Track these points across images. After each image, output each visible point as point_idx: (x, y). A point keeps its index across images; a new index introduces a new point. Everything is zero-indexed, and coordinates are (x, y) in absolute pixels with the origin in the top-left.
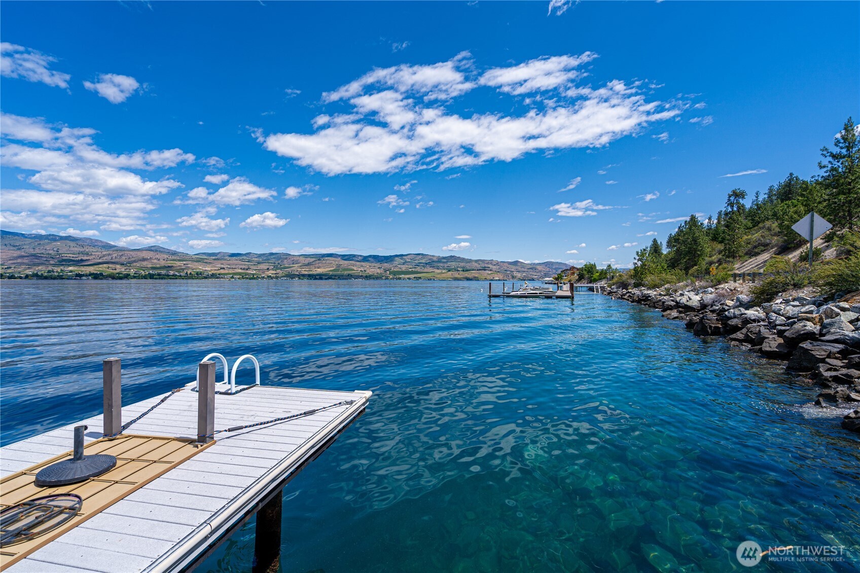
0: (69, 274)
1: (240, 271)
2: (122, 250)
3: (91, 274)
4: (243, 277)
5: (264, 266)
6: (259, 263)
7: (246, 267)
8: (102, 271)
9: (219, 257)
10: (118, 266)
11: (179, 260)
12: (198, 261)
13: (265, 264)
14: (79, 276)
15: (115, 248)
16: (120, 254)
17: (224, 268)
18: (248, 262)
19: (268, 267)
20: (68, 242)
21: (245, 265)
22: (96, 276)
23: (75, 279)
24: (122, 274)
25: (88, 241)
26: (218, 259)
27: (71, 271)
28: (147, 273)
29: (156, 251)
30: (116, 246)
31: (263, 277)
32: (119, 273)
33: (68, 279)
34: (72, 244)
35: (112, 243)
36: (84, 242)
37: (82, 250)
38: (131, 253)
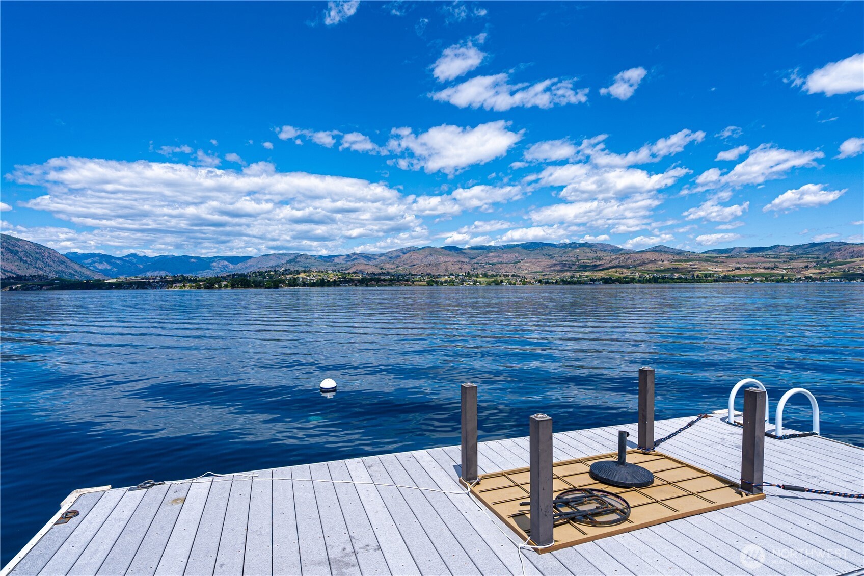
0: (586, 279)
1: (763, 271)
2: (628, 252)
3: (602, 279)
4: (766, 279)
5: (800, 263)
6: (791, 259)
7: (772, 265)
8: (611, 275)
9: (733, 253)
10: (625, 270)
11: (685, 261)
12: (707, 260)
13: (801, 260)
14: (593, 281)
15: (622, 252)
16: (627, 257)
17: (739, 268)
18: (775, 258)
19: (807, 264)
20: (585, 248)
21: (770, 262)
22: (607, 281)
23: (590, 284)
24: (628, 278)
25: (600, 246)
26: (732, 257)
27: (587, 277)
28: (651, 277)
29: (661, 251)
30: (623, 249)
31: (799, 279)
32: (625, 278)
33: (584, 284)
34: (588, 250)
35: (620, 246)
36: (597, 247)
37: (595, 255)
38: (636, 255)
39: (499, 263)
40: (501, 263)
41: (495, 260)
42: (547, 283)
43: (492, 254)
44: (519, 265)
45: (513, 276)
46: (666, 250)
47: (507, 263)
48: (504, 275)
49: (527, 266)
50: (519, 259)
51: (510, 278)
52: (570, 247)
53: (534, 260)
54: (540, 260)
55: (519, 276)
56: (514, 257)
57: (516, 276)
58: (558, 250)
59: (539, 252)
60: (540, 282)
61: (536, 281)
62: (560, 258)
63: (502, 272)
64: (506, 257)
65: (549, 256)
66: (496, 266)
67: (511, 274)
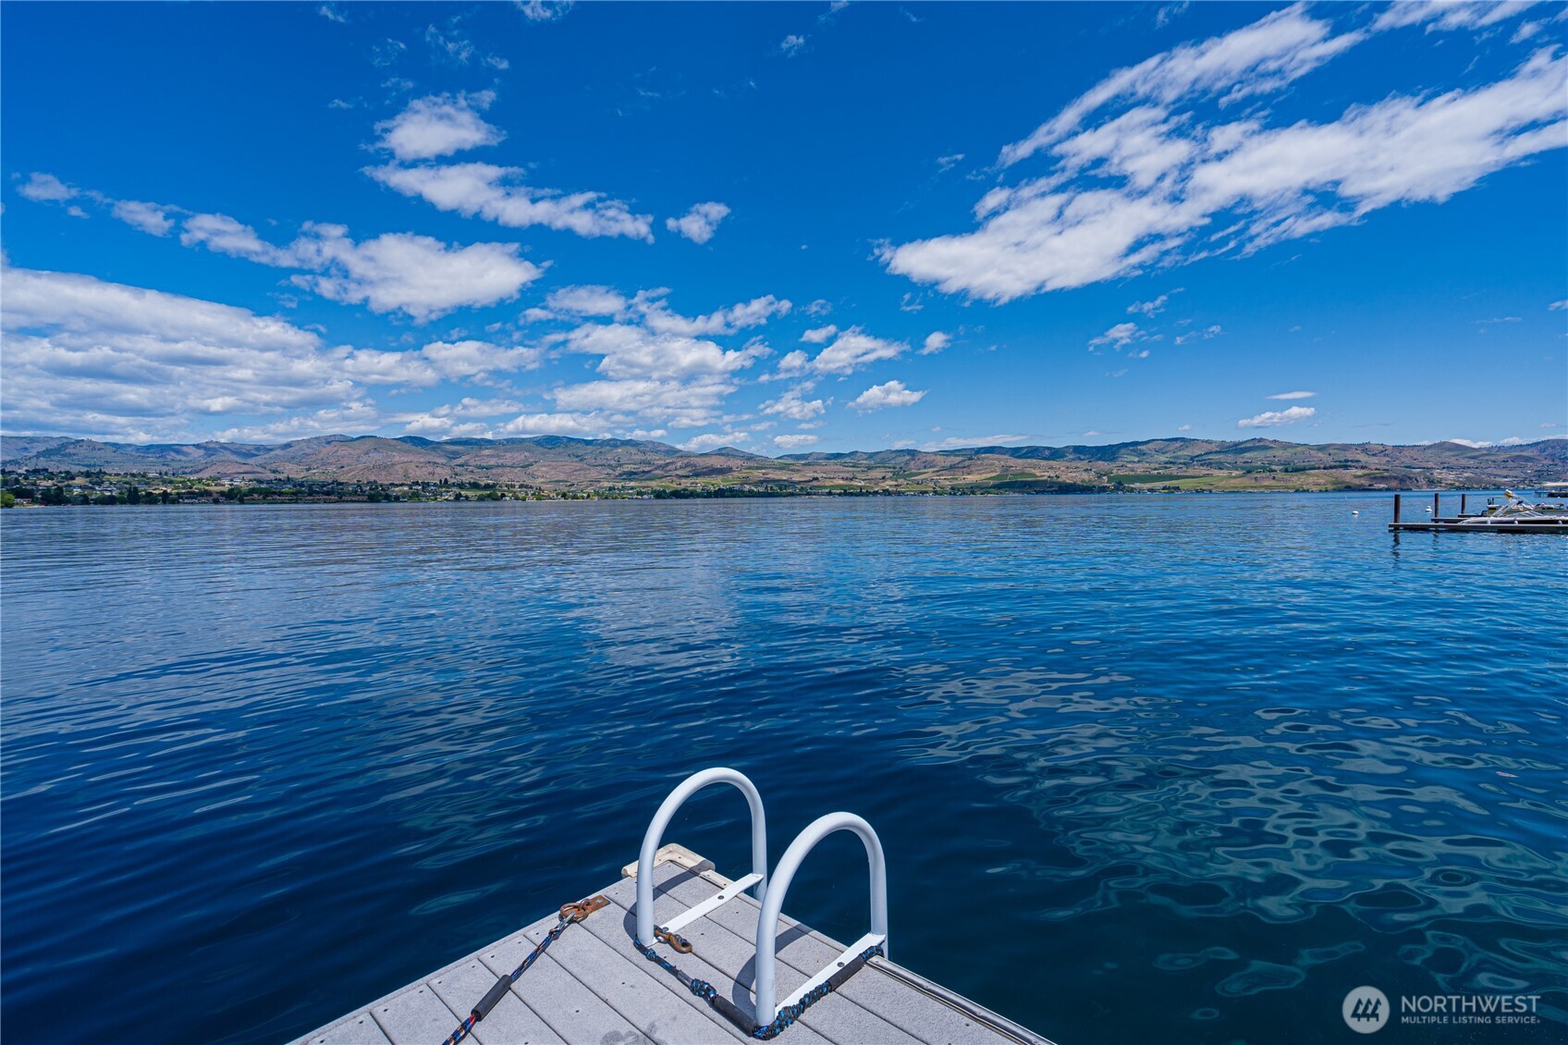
0: (630, 491)
1: (841, 482)
2: (688, 455)
3: (653, 492)
4: (845, 492)
5: (878, 473)
6: (870, 468)
7: (850, 475)
8: (665, 487)
9: (811, 459)
10: (683, 480)
11: (757, 468)
12: (782, 467)
13: (879, 470)
14: (641, 494)
15: (680, 454)
16: (686, 462)
17: (817, 479)
18: (853, 466)
19: (884, 474)
20: (630, 447)
21: (848, 471)
22: (660, 495)
23: (636, 498)
25: (651, 446)
26: (809, 464)
27: (632, 488)
28: (717, 488)
29: (728, 455)
30: (681, 451)
31: (877, 493)
32: (685, 490)
33: (629, 498)
34: (634, 450)
35: (679, 447)
36: (645, 446)
37: (643, 458)
38: (698, 459)
39: (498, 466)
40: (502, 466)
41: (492, 462)
42: (575, 497)
43: (487, 452)
44: (530, 470)
45: (521, 486)
46: (735, 453)
47: (511, 467)
48: (507, 486)
49: (543, 472)
50: (531, 460)
51: (517, 489)
52: (608, 445)
53: (554, 463)
54: (563, 463)
55: (531, 487)
56: (523, 457)
57: (526, 487)
58: (590, 448)
59: (561, 450)
60: (564, 496)
61: (557, 495)
62: (593, 461)
63: (504, 480)
64: (509, 458)
65: (577, 457)
66: (494, 471)
67: (517, 484)
